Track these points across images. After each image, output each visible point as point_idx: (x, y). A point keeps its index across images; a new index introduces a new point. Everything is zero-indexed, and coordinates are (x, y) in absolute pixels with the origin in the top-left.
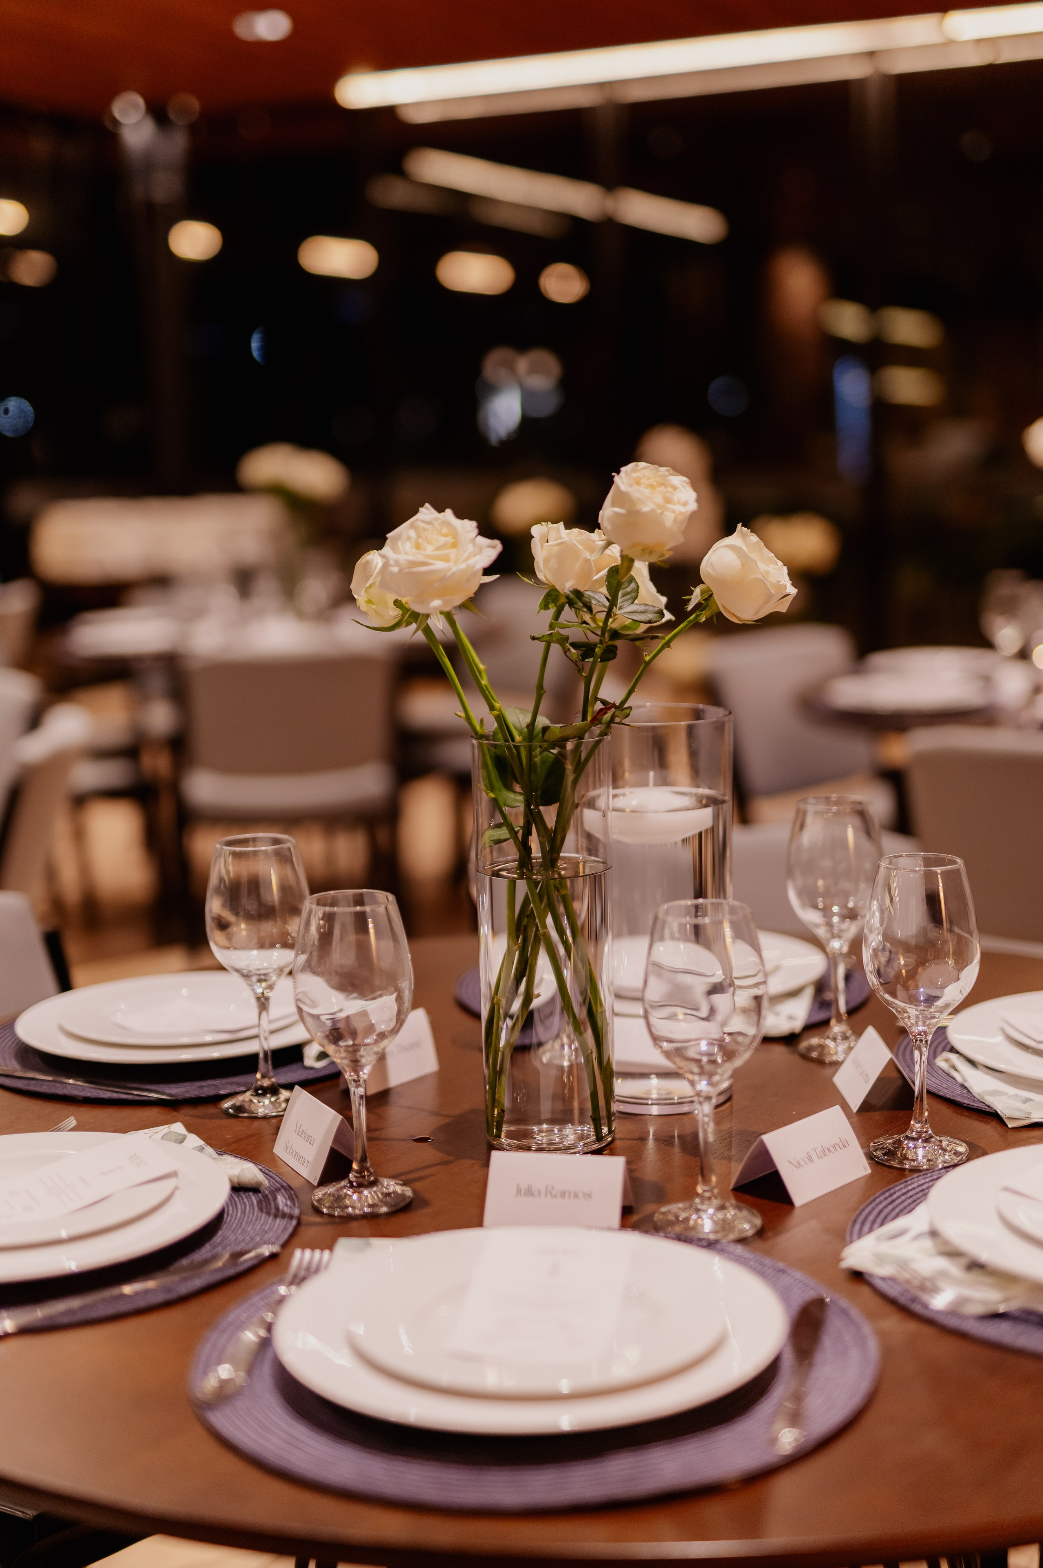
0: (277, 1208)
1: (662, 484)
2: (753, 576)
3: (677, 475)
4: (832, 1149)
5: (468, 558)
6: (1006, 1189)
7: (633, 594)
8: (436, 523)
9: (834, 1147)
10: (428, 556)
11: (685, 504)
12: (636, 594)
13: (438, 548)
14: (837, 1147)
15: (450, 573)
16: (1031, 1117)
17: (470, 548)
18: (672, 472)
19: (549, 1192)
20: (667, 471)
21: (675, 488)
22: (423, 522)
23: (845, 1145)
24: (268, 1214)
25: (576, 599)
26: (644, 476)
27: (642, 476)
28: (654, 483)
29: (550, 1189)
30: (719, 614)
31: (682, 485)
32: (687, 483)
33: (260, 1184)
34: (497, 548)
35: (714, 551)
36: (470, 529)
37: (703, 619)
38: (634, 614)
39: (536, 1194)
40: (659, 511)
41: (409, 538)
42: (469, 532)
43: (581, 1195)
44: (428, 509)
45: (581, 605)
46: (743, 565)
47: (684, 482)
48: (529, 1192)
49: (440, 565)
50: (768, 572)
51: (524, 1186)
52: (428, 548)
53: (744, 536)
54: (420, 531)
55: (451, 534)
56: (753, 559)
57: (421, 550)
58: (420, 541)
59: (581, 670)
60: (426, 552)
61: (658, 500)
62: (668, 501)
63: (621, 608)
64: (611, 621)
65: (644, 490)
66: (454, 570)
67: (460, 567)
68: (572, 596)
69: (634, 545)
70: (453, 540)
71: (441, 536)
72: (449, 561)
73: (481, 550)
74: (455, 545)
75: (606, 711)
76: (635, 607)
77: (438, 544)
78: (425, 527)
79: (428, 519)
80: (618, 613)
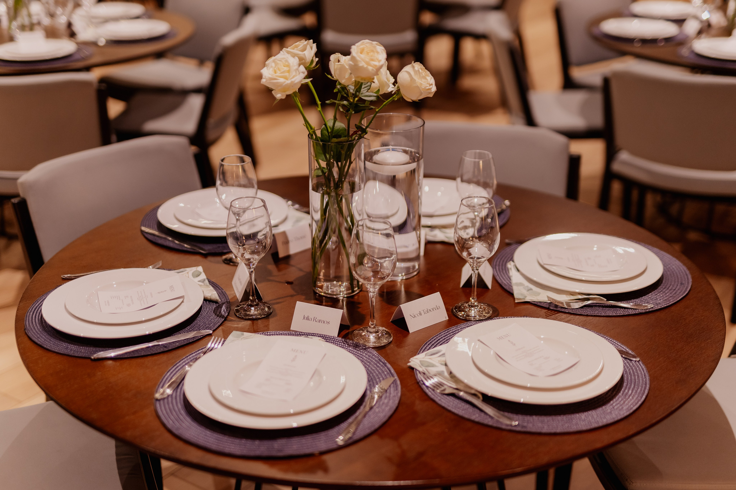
0: (220, 312)
1: (373, 51)
2: (414, 85)
3: (381, 46)
4: (432, 310)
5: (293, 77)
6: (479, 340)
7: (368, 88)
8: (283, 61)
9: (433, 309)
10: (277, 76)
11: (380, 61)
12: (369, 87)
13: (282, 73)
14: (434, 309)
15: (284, 84)
16: (526, 299)
17: (294, 73)
19: (315, 319)
21: (378, 53)
23: (438, 308)
24: (216, 314)
25: (342, 91)
26: (367, 46)
27: (365, 47)
29: (315, 318)
30: (402, 97)
31: (381, 51)
33: (217, 300)
34: (305, 73)
35: (401, 73)
37: (396, 99)
38: (366, 97)
39: (310, 320)
40: (366, 66)
41: (272, 67)
42: (295, 66)
43: (326, 322)
44: (283, 52)
45: (344, 93)
46: (411, 80)
48: (308, 319)
49: (282, 80)
50: (421, 84)
51: (306, 316)
52: (279, 72)
53: (413, 67)
54: (276, 64)
55: (288, 66)
56: (415, 78)
57: (275, 73)
58: (275, 69)
59: (346, 116)
60: (277, 74)
61: (367, 60)
62: (372, 60)
63: (362, 94)
64: (356, 99)
65: (362, 56)
66: (286, 83)
67: (289, 82)
68: (340, 89)
69: (358, 77)
70: (289, 69)
71: (284, 67)
72: (286, 78)
73: (299, 73)
74: (289, 71)
75: (358, 131)
76: (368, 94)
77: (282, 71)
78: (279, 62)
79: (280, 59)
80: (360, 96)
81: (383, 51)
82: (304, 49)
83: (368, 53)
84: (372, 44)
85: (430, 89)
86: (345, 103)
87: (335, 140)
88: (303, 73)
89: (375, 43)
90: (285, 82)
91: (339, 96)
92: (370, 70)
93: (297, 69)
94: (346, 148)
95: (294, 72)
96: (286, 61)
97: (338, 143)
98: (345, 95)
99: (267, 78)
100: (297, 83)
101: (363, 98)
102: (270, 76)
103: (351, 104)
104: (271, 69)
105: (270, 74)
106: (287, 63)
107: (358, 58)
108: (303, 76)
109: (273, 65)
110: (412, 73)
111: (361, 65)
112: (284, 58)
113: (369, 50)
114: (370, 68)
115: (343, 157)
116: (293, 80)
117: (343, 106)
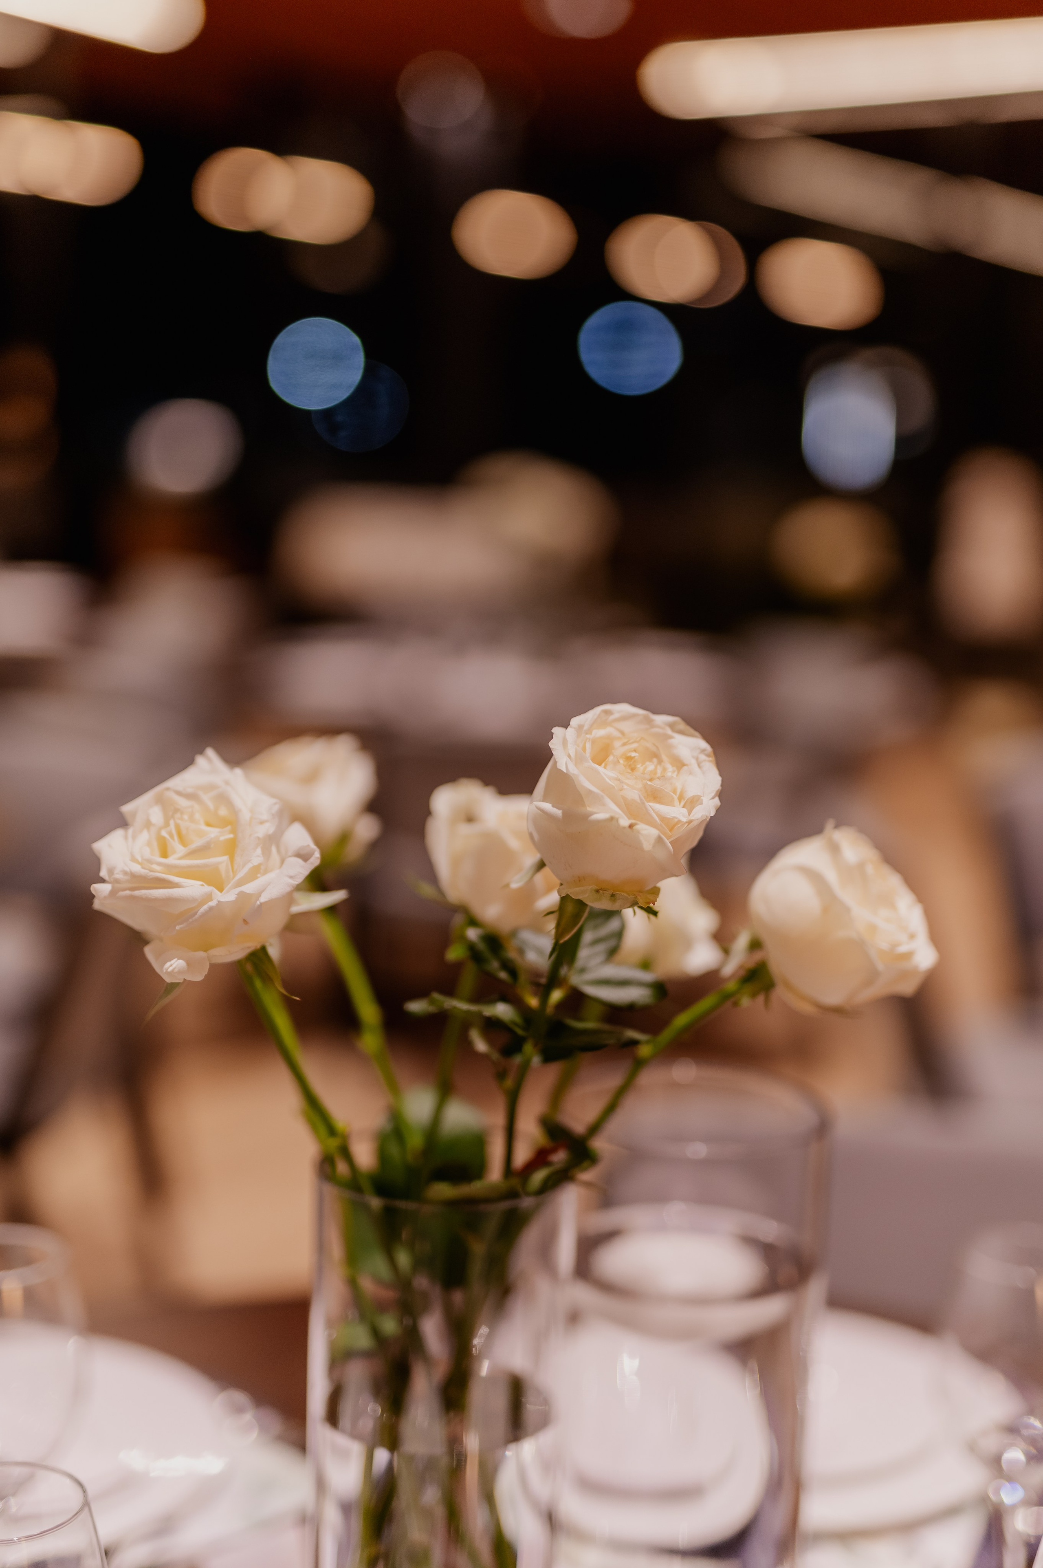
1: (654, 756)
2: (842, 934)
3: (692, 736)
5: (253, 876)
8: (206, 798)
10: (170, 868)
11: (692, 803)
12: (616, 940)
13: (193, 854)
17: (257, 857)
18: (682, 726)
20: (672, 726)
21: (679, 764)
22: (179, 793)
25: (484, 954)
26: (622, 733)
27: (616, 734)
28: (633, 754)
31: (697, 759)
32: (708, 756)
34: (312, 860)
36: (265, 817)
38: (597, 986)
40: (624, 822)
41: (148, 824)
42: (262, 823)
44: (209, 760)
45: (494, 965)
47: (703, 751)
49: (192, 889)
50: (873, 928)
52: (180, 849)
53: (834, 849)
54: (170, 811)
55: (232, 822)
56: (848, 896)
57: (165, 855)
58: (164, 833)
59: (501, 1075)
60: (171, 860)
61: (633, 794)
62: (655, 796)
63: (583, 970)
64: (556, 996)
65: (607, 773)
66: (212, 903)
67: (229, 896)
68: (482, 946)
69: (580, 880)
70: (231, 836)
71: (208, 824)
72: (216, 880)
73: (282, 862)
74: (231, 848)
75: (553, 1150)
76: (610, 971)
77: (198, 843)
78: (183, 802)
79: (190, 790)
80: (575, 980)
81: (703, 757)
82: (311, 777)
83: (631, 764)
84: (650, 722)
85: (908, 955)
86: (502, 1010)
87: (443, 1190)
88: (304, 856)
89: (661, 719)
90: (209, 897)
91: (468, 980)
92: (647, 846)
93: (273, 840)
94: (491, 1227)
95: (259, 851)
96: (223, 799)
97: (453, 1204)
98: (503, 975)
99: (118, 876)
100: (271, 903)
101: (591, 991)
102: (136, 868)
103: (528, 1016)
104: (145, 836)
105: (134, 859)
106: (223, 812)
107: (585, 783)
108: (301, 870)
109: (156, 815)
110: (831, 876)
111: (600, 815)
112: (211, 787)
113: (635, 751)
114: (647, 833)
115: (476, 1268)
116: (249, 888)
117: (491, 1026)
